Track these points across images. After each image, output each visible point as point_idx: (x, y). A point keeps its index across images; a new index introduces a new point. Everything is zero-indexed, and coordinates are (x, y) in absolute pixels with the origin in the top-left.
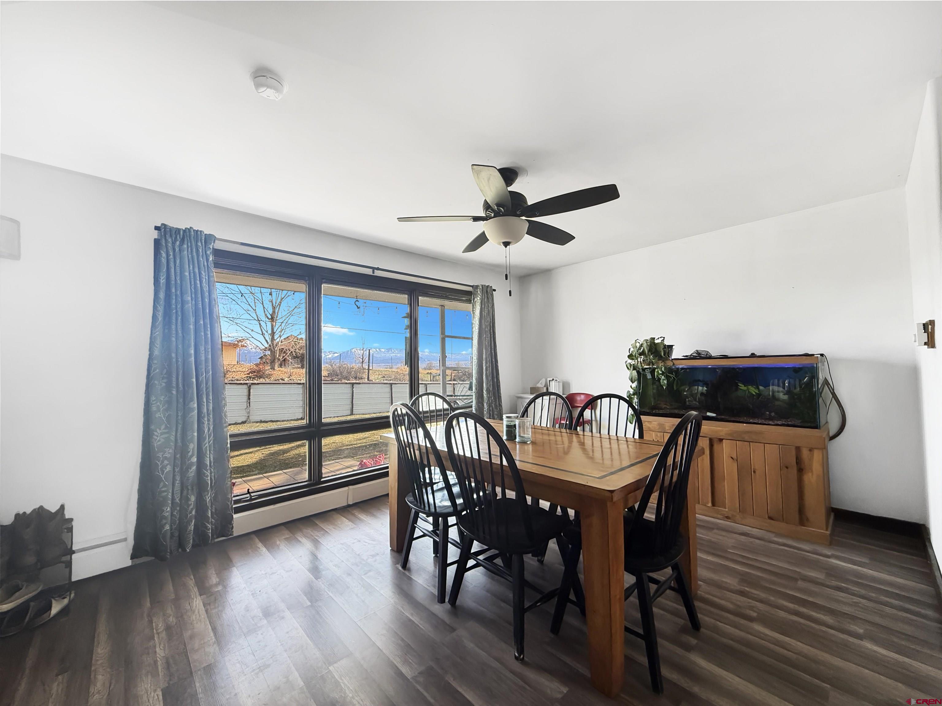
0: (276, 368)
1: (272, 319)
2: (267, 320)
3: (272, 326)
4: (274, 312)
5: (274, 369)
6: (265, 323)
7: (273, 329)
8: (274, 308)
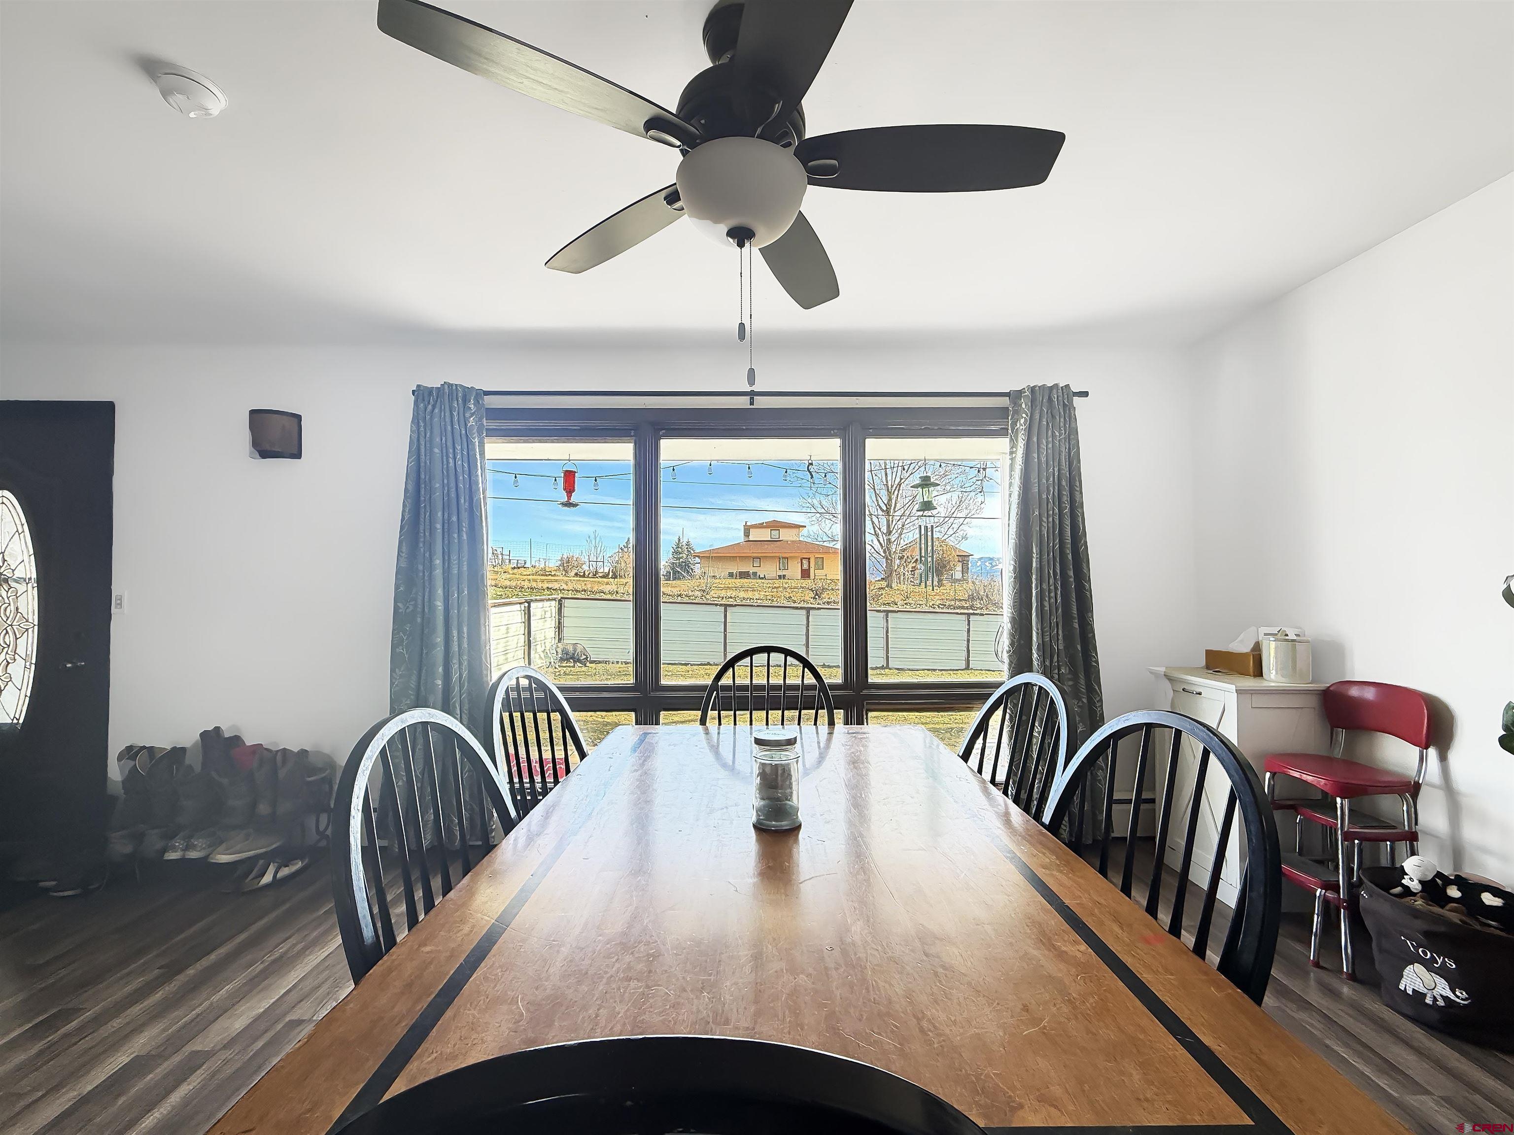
0: (893, 586)
1: (887, 512)
2: (880, 513)
3: (888, 521)
4: (890, 500)
5: (891, 587)
6: (877, 518)
7: (888, 526)
8: (889, 493)
